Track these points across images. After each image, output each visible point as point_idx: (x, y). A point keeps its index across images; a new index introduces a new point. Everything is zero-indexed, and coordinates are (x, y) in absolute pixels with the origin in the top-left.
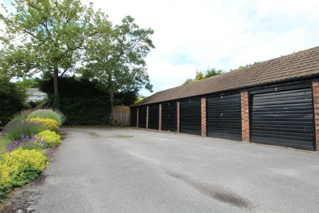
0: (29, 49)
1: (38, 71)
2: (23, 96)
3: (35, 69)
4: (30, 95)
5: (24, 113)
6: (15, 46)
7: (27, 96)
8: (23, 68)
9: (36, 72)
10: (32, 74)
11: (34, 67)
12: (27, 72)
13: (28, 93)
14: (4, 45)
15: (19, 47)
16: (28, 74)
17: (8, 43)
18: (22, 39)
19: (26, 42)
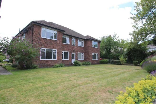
0: (145, 26)
1: (151, 35)
2: (145, 49)
3: (149, 35)
4: (149, 49)
5: (149, 57)
6: (139, 27)
7: (147, 49)
8: (144, 36)
9: (150, 36)
10: (148, 38)
11: (149, 34)
12: (145, 37)
13: (147, 48)
14: (134, 28)
15: (141, 27)
16: (146, 38)
17: (136, 27)
18: (141, 23)
19: (143, 24)
